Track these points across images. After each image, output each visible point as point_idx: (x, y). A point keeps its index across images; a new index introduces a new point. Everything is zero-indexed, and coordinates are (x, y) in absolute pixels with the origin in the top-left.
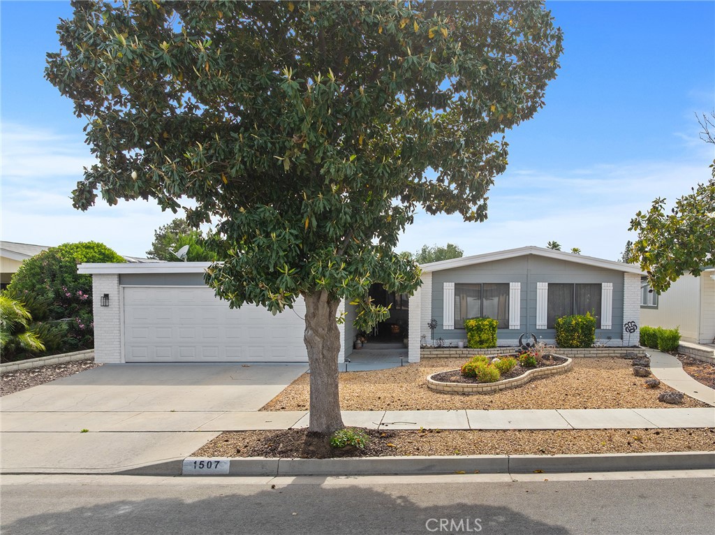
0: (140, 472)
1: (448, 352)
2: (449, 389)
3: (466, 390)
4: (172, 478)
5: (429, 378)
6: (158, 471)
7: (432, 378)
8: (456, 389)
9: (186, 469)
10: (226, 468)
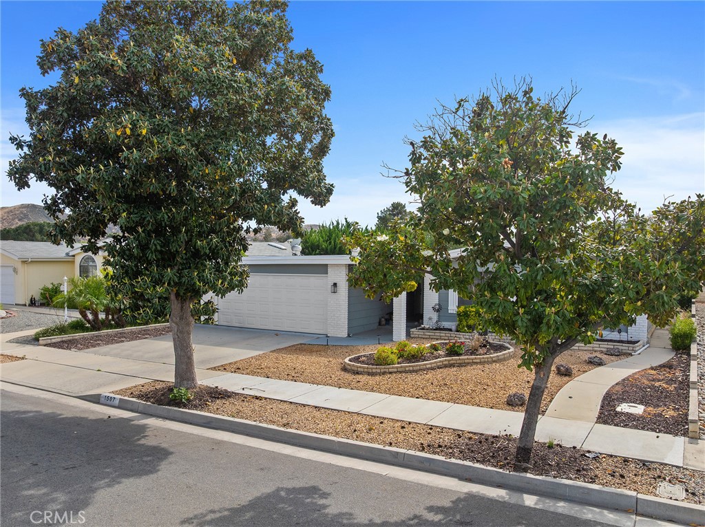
0: (83, 397)
1: (438, 334)
4: (92, 404)
6: (89, 399)
7: (350, 360)
9: (102, 400)
10: (116, 402)
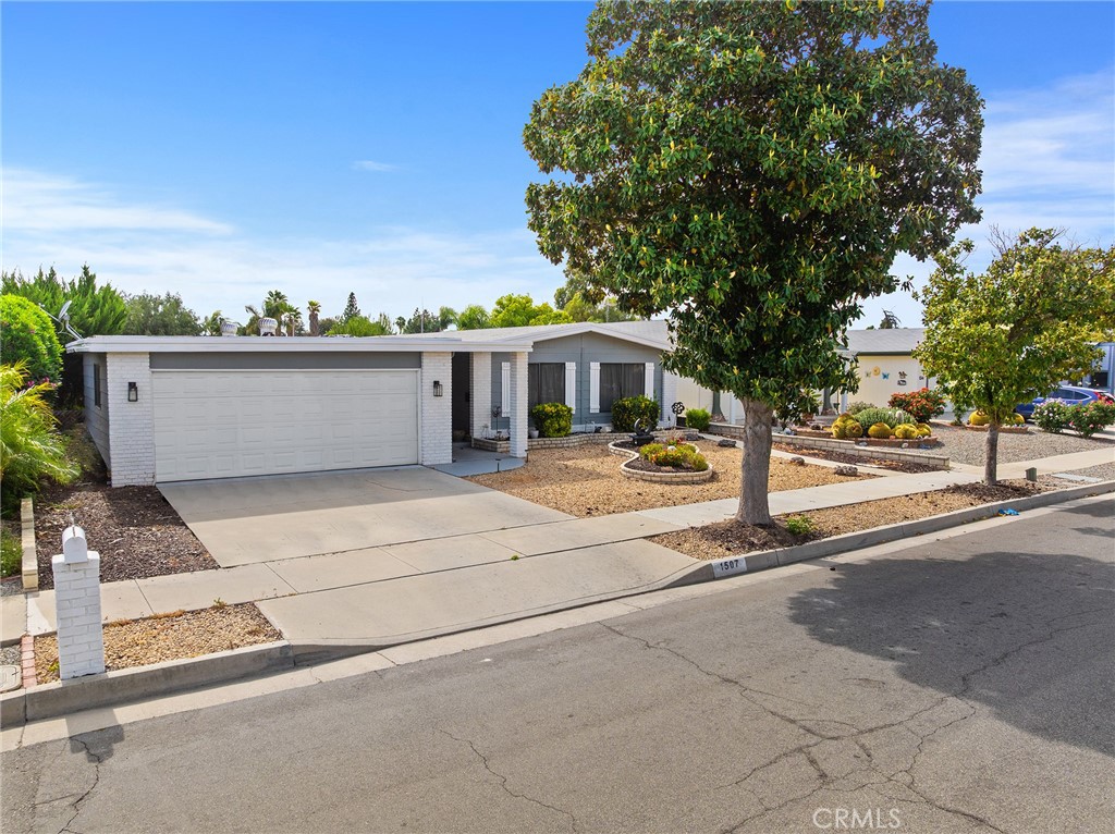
0: (681, 583)
2: (678, 480)
3: (695, 479)
5: (622, 466)
7: (626, 465)
8: (686, 479)
10: (743, 566)
